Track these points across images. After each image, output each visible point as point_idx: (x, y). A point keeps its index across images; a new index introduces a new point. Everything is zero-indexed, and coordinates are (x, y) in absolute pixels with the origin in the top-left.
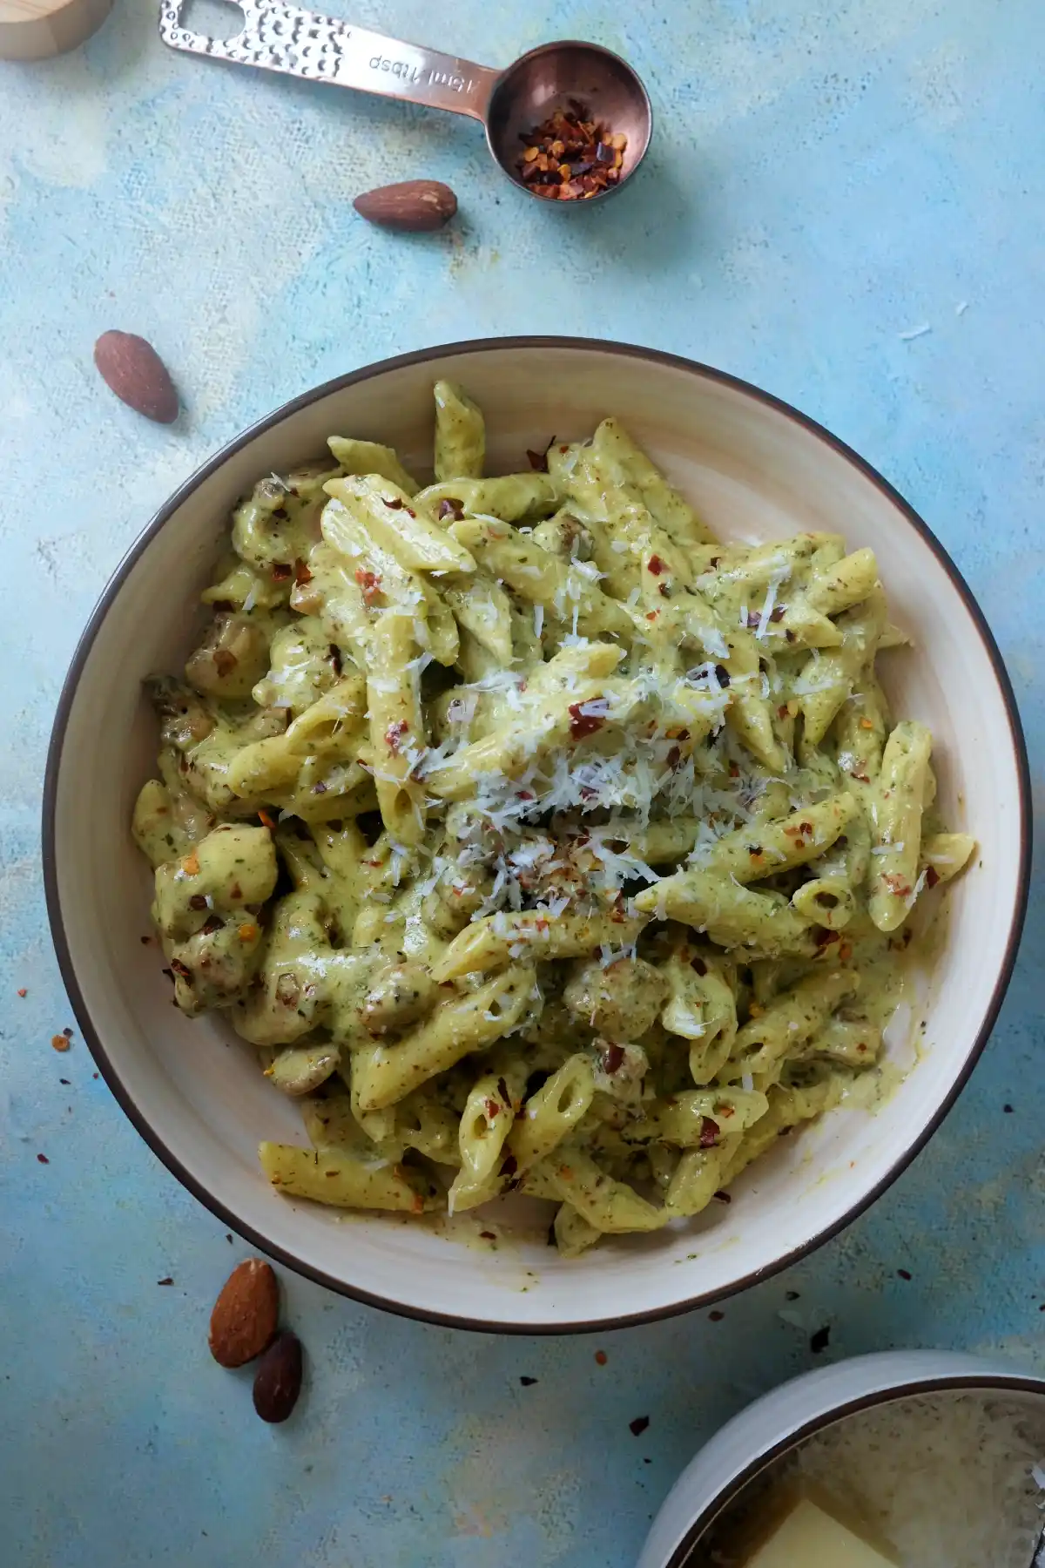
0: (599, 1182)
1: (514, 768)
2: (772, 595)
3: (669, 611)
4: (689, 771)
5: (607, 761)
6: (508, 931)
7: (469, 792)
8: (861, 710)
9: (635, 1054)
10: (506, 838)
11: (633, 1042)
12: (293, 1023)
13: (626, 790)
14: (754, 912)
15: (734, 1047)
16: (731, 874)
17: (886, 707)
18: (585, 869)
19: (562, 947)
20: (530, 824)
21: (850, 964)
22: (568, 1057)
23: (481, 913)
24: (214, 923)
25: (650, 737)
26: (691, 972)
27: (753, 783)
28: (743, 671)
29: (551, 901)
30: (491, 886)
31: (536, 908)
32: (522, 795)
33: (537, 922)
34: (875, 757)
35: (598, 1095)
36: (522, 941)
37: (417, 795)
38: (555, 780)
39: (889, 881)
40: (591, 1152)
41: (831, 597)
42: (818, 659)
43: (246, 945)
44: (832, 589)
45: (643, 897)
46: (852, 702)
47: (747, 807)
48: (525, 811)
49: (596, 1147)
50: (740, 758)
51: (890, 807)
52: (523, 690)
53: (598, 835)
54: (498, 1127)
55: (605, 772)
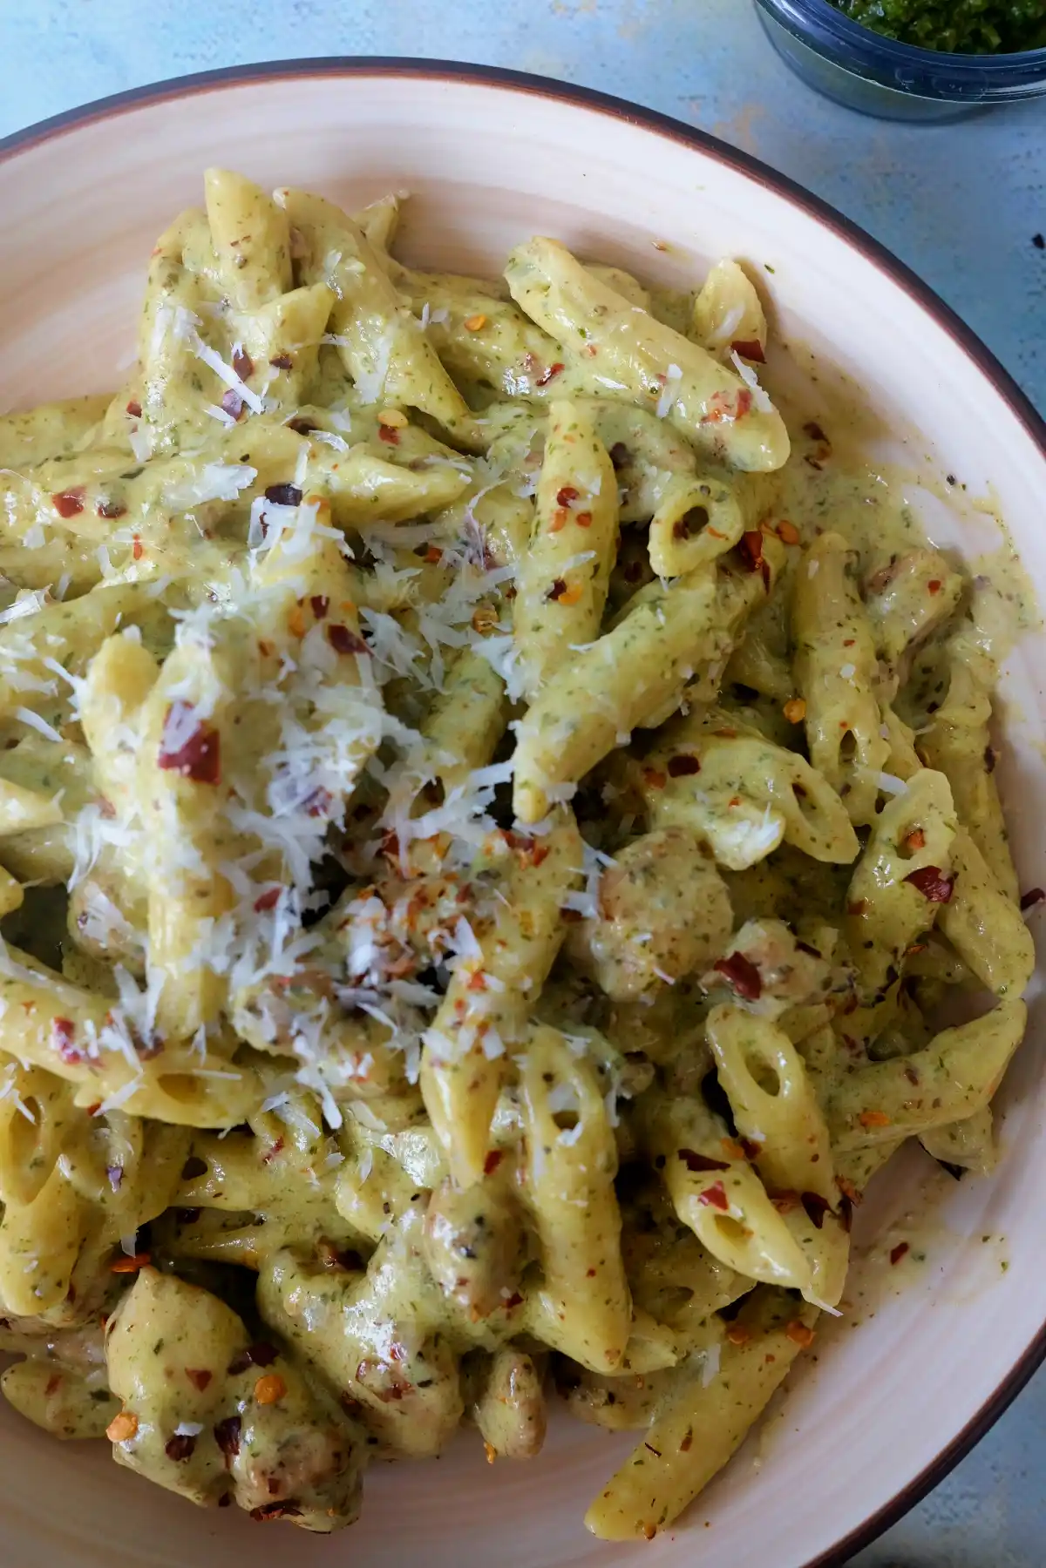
0: (913, 1077)
1: (212, 897)
2: (212, 358)
3: (143, 522)
4: (384, 626)
5: (283, 748)
6: (455, 1040)
7: (216, 986)
8: (455, 320)
9: (755, 938)
10: (316, 965)
11: (737, 927)
12: (434, 1399)
13: (343, 744)
14: (642, 645)
15: (828, 777)
16: (573, 647)
17: (478, 284)
18: (434, 864)
19: (528, 969)
20: (324, 910)
21: (807, 535)
22: (704, 1031)
23: (412, 1058)
24: (226, 1433)
25: (281, 663)
26: (686, 782)
27: (465, 537)
28: (291, 461)
29: (451, 945)
30: (378, 1024)
31: (451, 973)
32: (266, 904)
33: (470, 987)
34: (532, 337)
35: (783, 1024)
36: (483, 1028)
37: (178, 1060)
38: (268, 841)
39: (716, 417)
40: (864, 1059)
41: (255, 271)
42: (342, 341)
43: (284, 1402)
44: (244, 263)
45: (523, 804)
46: (433, 327)
47: (491, 565)
48: (292, 911)
49: (861, 1046)
50: (419, 535)
51: (612, 354)
52: (114, 813)
53: (397, 819)
54: (747, 1203)
55: (298, 760)
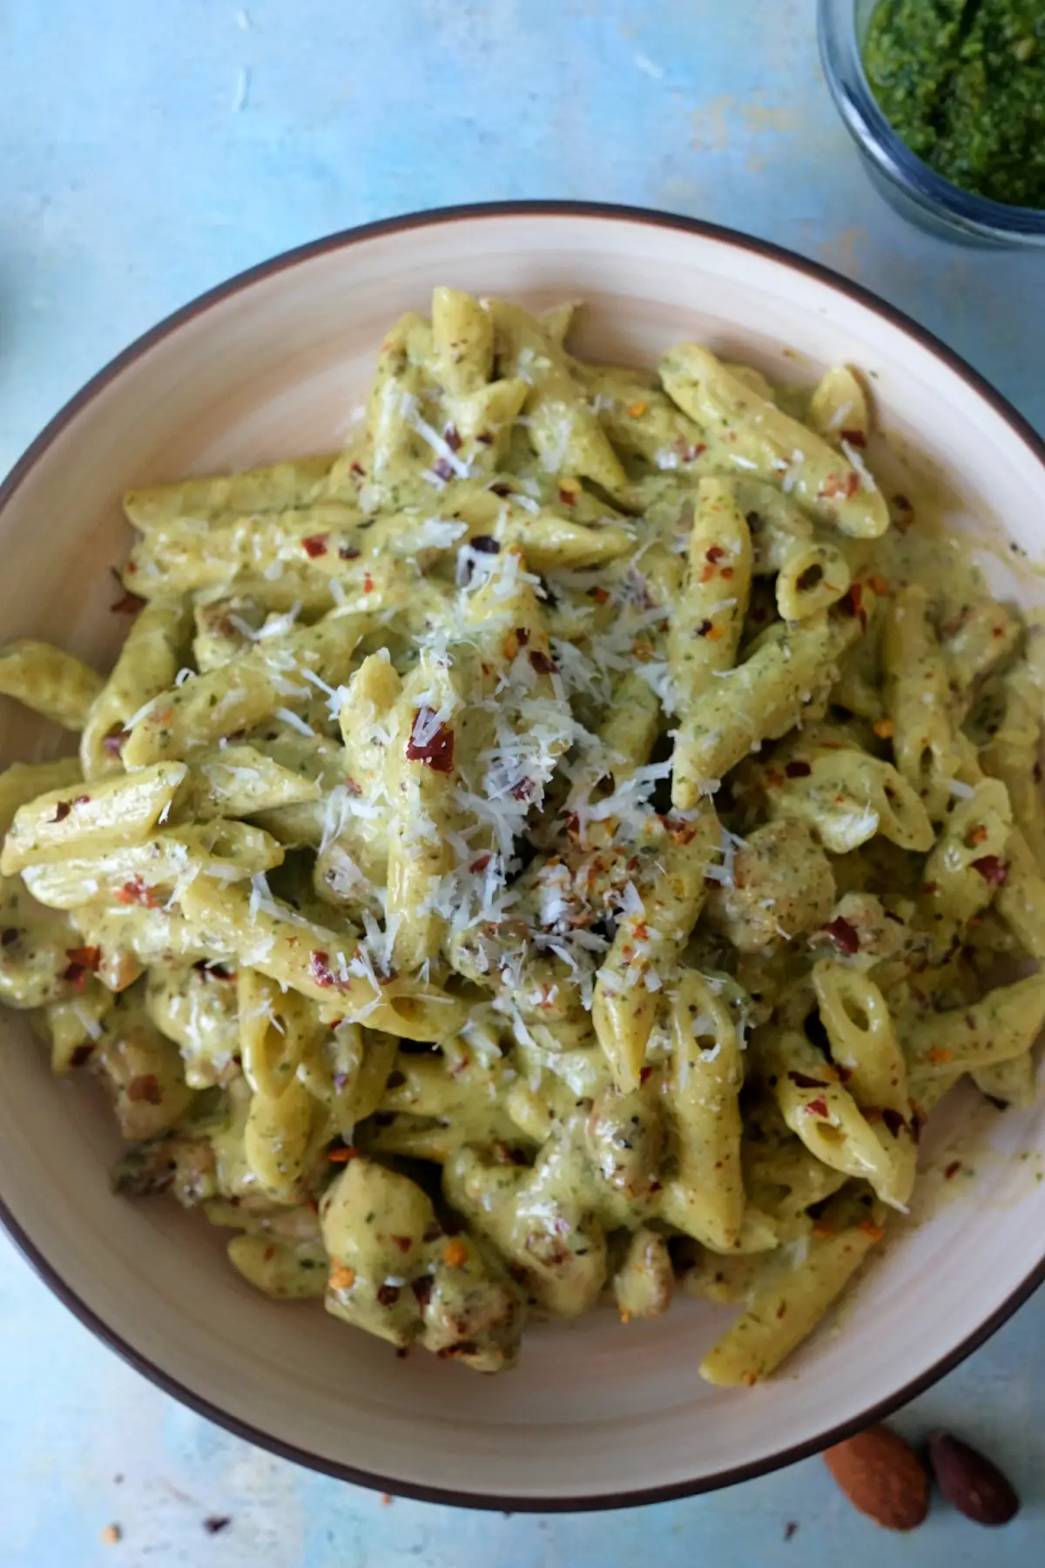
0: (971, 1023)
1: (439, 859)
2: (428, 432)
3: (374, 563)
4: (568, 652)
5: (498, 746)
6: (624, 976)
7: (439, 927)
8: (619, 406)
9: (854, 906)
10: (517, 915)
11: (839, 898)
12: (586, 1266)
13: (544, 745)
14: (773, 674)
15: (911, 782)
16: (715, 673)
17: (632, 375)
18: (606, 841)
19: (679, 924)
20: (519, 874)
21: (894, 586)
22: (810, 981)
23: (587, 990)
24: (422, 1288)
25: (498, 680)
26: (800, 783)
27: (627, 582)
28: (492, 518)
29: (620, 903)
30: (563, 963)
31: (618, 926)
32: (479, 867)
33: (635, 936)
34: (682, 424)
35: (874, 975)
36: (645, 968)
37: (407, 986)
38: (483, 819)
39: (830, 493)
40: (931, 1011)
41: (468, 367)
42: (531, 422)
43: (468, 1265)
44: (460, 360)
45: (680, 795)
46: (603, 412)
47: (649, 606)
48: (499, 873)
49: (928, 999)
50: (590, 580)
51: (748, 440)
52: (360, 792)
53: (578, 804)
54: (842, 1113)
55: (509, 756)
